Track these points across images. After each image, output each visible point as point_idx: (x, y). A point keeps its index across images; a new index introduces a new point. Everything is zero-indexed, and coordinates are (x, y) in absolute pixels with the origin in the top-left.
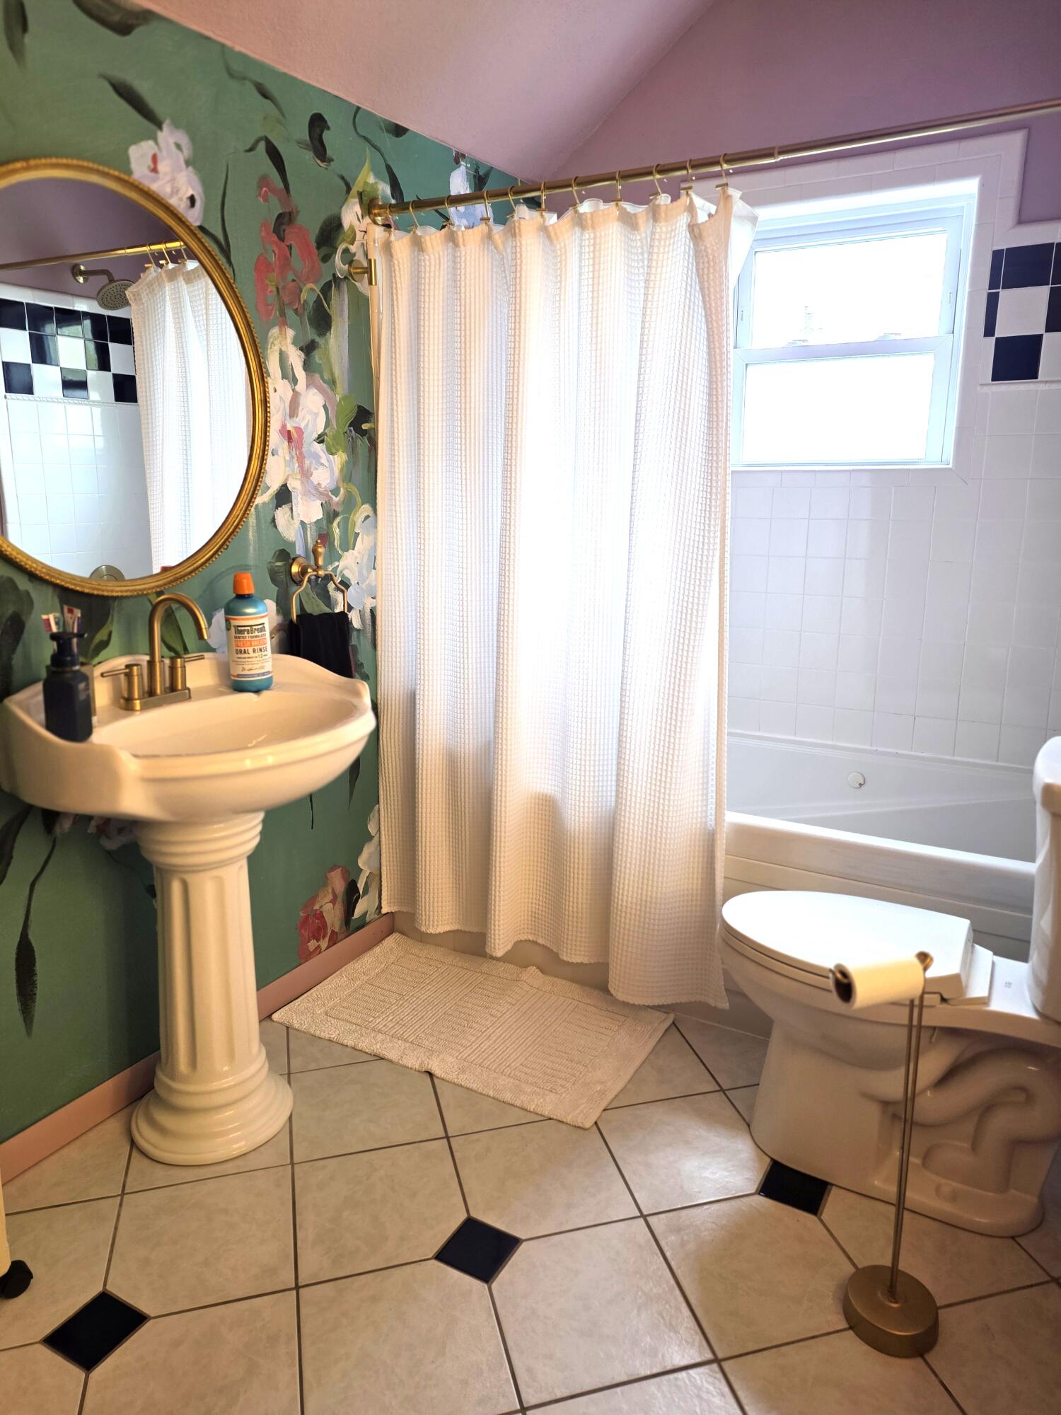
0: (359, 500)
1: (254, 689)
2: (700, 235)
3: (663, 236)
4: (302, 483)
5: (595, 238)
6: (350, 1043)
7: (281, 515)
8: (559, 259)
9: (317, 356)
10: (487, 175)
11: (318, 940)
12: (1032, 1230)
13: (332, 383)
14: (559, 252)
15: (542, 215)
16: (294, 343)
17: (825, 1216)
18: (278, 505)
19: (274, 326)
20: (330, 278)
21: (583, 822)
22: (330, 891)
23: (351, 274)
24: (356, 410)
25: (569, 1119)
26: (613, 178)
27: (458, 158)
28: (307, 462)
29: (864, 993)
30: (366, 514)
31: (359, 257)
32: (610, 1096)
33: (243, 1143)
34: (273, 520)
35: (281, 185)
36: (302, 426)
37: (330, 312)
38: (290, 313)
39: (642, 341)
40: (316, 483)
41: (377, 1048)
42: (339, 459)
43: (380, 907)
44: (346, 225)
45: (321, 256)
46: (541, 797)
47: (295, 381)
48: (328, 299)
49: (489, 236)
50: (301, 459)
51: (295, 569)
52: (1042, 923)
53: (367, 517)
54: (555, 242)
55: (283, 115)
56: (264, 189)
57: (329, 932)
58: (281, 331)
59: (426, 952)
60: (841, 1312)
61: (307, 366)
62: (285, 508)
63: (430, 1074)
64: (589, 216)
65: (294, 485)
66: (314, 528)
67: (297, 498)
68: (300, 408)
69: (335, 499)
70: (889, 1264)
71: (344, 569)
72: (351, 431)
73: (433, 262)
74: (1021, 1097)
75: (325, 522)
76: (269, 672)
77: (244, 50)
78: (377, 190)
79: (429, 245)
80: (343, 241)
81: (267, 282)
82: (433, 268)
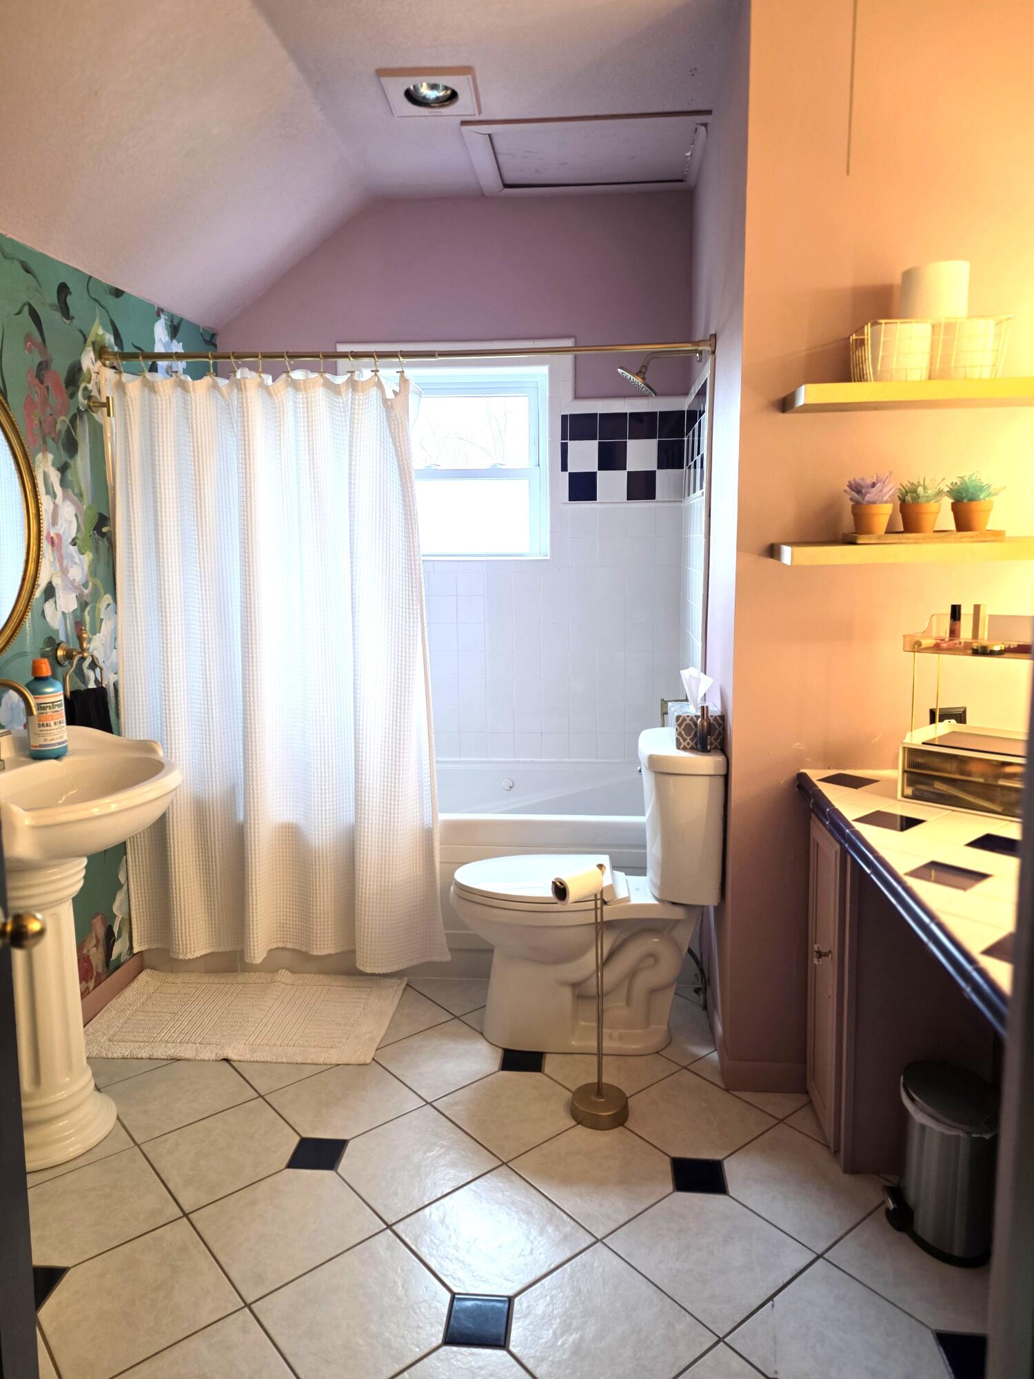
0: (102, 591)
1: (54, 756)
2: (392, 406)
3: (361, 402)
4: (62, 580)
5: (307, 398)
6: (145, 1055)
7: (48, 607)
8: (278, 410)
9: (69, 473)
10: (179, 324)
11: (87, 982)
12: (667, 1046)
13: (80, 495)
14: (277, 405)
15: (260, 376)
16: (53, 465)
17: (546, 1072)
18: (46, 600)
19: (38, 453)
20: (76, 411)
21: (326, 840)
22: (94, 936)
23: (89, 406)
24: (97, 517)
25: (353, 1061)
26: (318, 357)
27: (159, 312)
28: (65, 562)
29: (574, 893)
30: (108, 603)
31: (94, 393)
32: (378, 1040)
33: (79, 1146)
34: (43, 612)
35: (39, 339)
36: (61, 532)
37: (77, 439)
38: (49, 441)
39: (350, 474)
40: (72, 579)
41: (172, 1051)
42: (88, 557)
43: (131, 947)
44: (85, 368)
45: (69, 394)
46: (287, 826)
47: (54, 496)
48: (75, 428)
49: (215, 386)
50: (61, 559)
51: (60, 653)
52: (653, 851)
53: (109, 605)
54: (274, 397)
55: (40, 285)
56: (29, 343)
57: (95, 974)
58: (43, 456)
59: (180, 979)
60: (570, 1116)
61: (63, 483)
62: (51, 601)
63: (227, 1060)
64: (302, 382)
65: (57, 582)
66: (71, 617)
67: (59, 593)
68: (59, 518)
69: (86, 592)
70: (596, 1081)
71: (94, 650)
72: (94, 534)
73: (164, 402)
74: (651, 961)
75: (79, 612)
76: (66, 741)
77: (13, 237)
78: (104, 339)
79: (161, 389)
80: (83, 381)
81: (34, 417)
82: (164, 407)
